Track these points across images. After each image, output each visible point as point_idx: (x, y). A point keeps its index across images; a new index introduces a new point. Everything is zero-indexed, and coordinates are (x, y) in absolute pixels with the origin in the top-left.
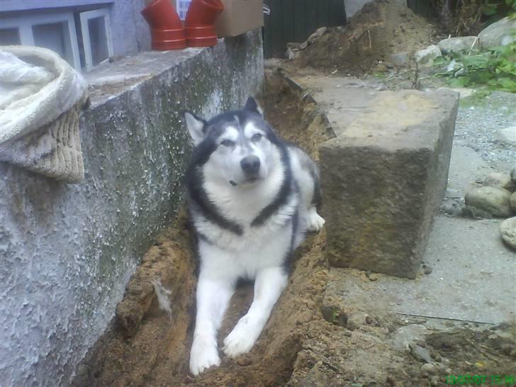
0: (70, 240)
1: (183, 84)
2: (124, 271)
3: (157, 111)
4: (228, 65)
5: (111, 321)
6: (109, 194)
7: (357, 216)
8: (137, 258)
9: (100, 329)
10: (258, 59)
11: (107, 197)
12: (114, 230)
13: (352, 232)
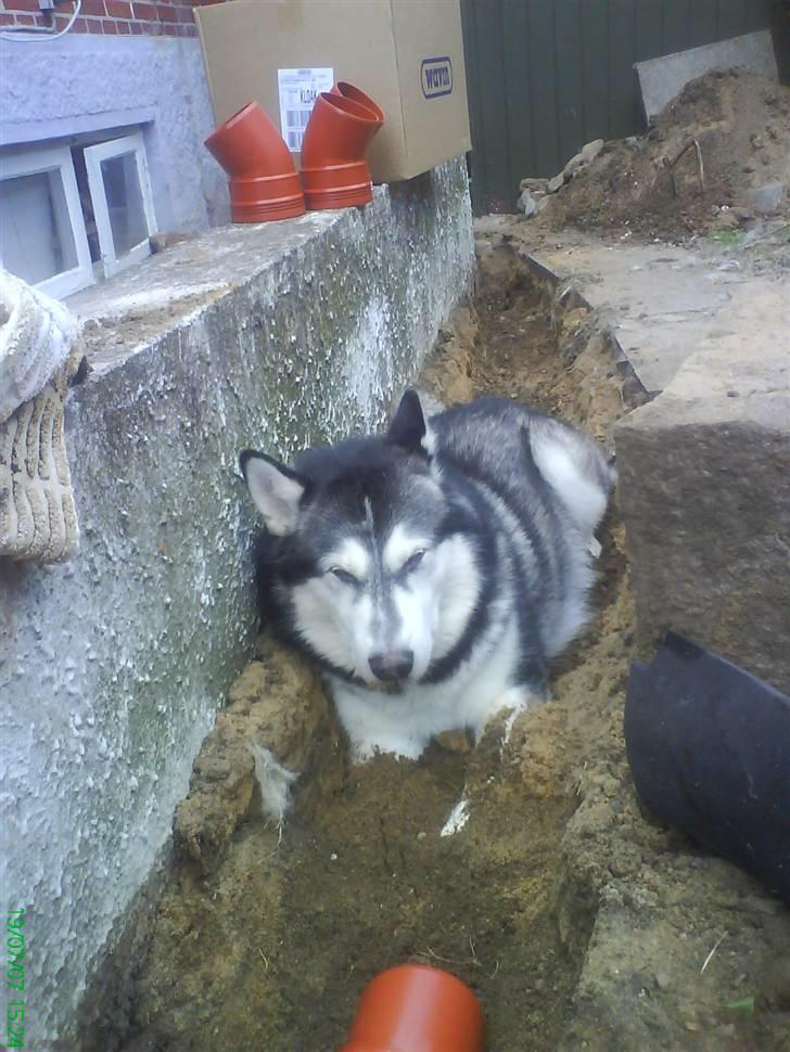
0: (56, 687)
1: (301, 296)
2: (187, 730)
3: (245, 363)
4: (398, 242)
5: (164, 846)
6: (144, 568)
7: (708, 580)
8: (215, 697)
9: (138, 871)
10: (460, 220)
11: (140, 575)
12: (161, 644)
13: (696, 615)
